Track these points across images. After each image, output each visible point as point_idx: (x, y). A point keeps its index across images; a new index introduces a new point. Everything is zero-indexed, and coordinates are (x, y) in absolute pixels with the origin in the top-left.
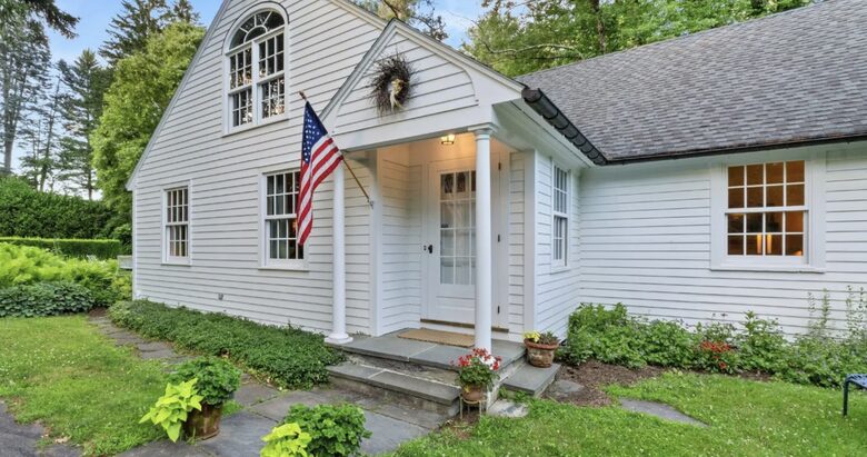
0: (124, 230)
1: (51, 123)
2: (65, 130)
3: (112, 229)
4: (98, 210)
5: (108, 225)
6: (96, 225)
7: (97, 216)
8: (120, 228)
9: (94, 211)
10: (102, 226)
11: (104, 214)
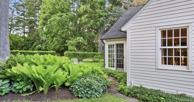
0: (39, 47)
1: (13, 12)
2: (17, 14)
3: (35, 46)
4: (30, 40)
5: (34, 45)
6: (30, 45)
7: (30, 42)
8: (38, 46)
9: (29, 40)
10: (32, 45)
11: (32, 42)
